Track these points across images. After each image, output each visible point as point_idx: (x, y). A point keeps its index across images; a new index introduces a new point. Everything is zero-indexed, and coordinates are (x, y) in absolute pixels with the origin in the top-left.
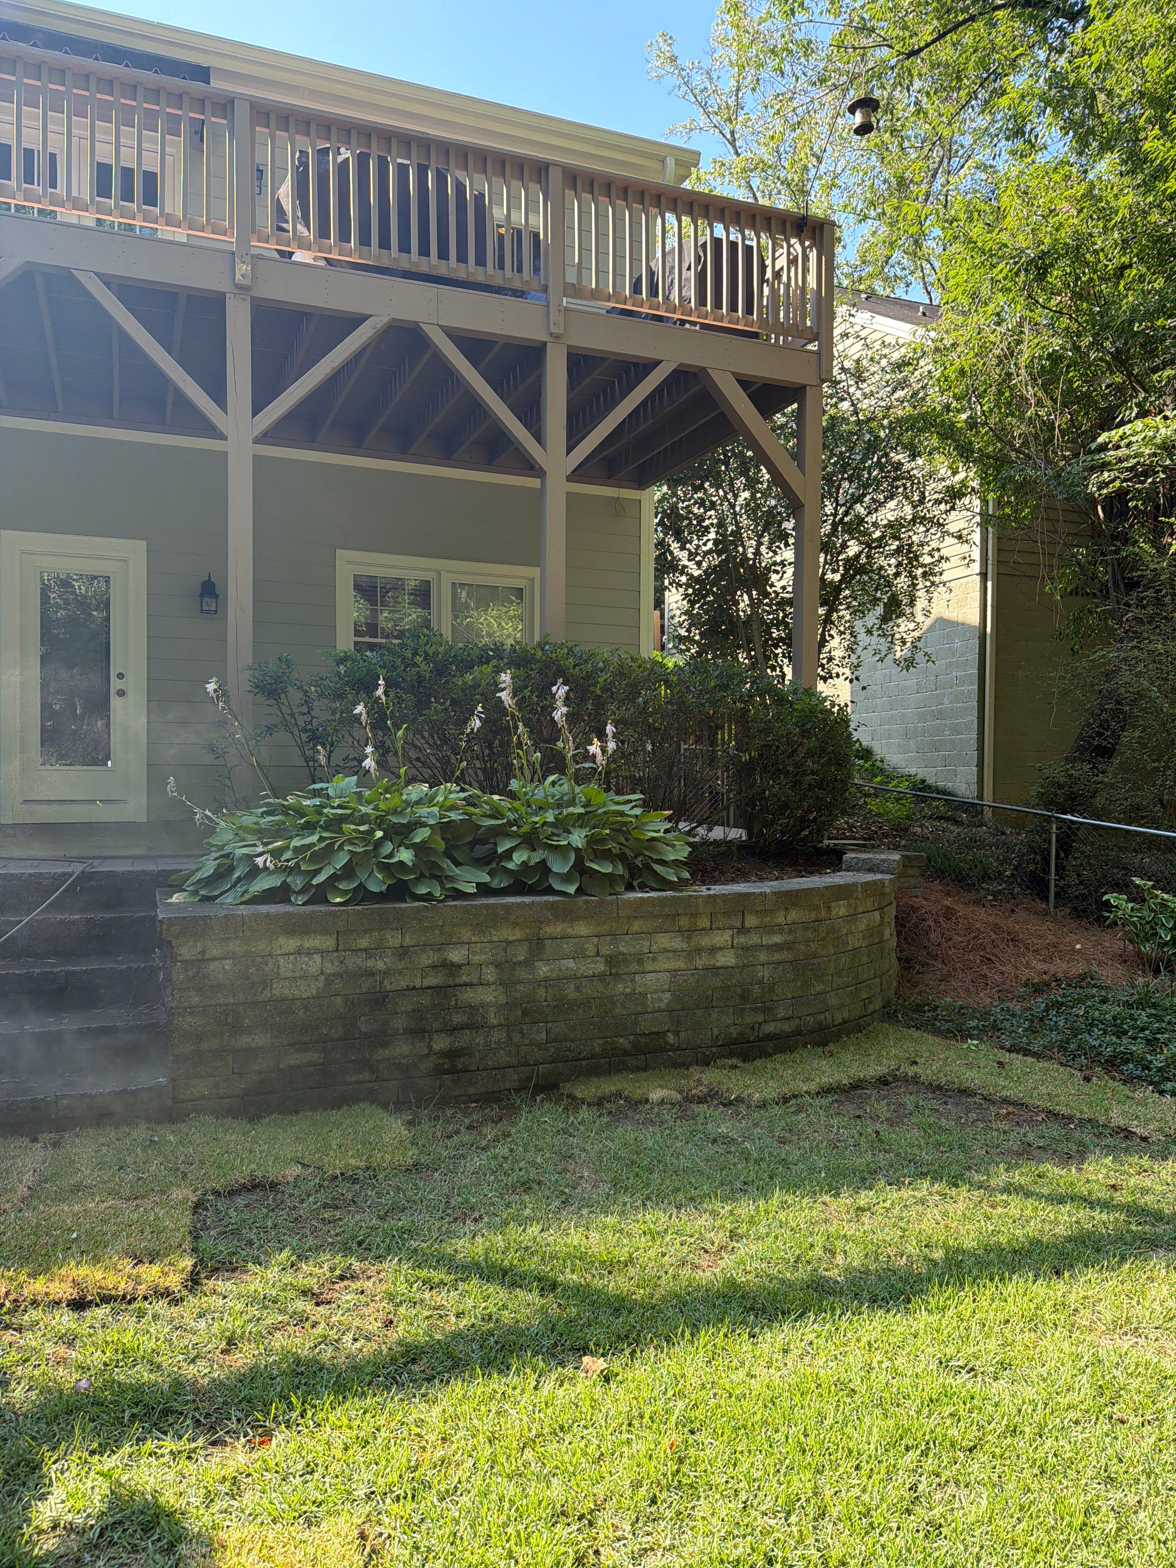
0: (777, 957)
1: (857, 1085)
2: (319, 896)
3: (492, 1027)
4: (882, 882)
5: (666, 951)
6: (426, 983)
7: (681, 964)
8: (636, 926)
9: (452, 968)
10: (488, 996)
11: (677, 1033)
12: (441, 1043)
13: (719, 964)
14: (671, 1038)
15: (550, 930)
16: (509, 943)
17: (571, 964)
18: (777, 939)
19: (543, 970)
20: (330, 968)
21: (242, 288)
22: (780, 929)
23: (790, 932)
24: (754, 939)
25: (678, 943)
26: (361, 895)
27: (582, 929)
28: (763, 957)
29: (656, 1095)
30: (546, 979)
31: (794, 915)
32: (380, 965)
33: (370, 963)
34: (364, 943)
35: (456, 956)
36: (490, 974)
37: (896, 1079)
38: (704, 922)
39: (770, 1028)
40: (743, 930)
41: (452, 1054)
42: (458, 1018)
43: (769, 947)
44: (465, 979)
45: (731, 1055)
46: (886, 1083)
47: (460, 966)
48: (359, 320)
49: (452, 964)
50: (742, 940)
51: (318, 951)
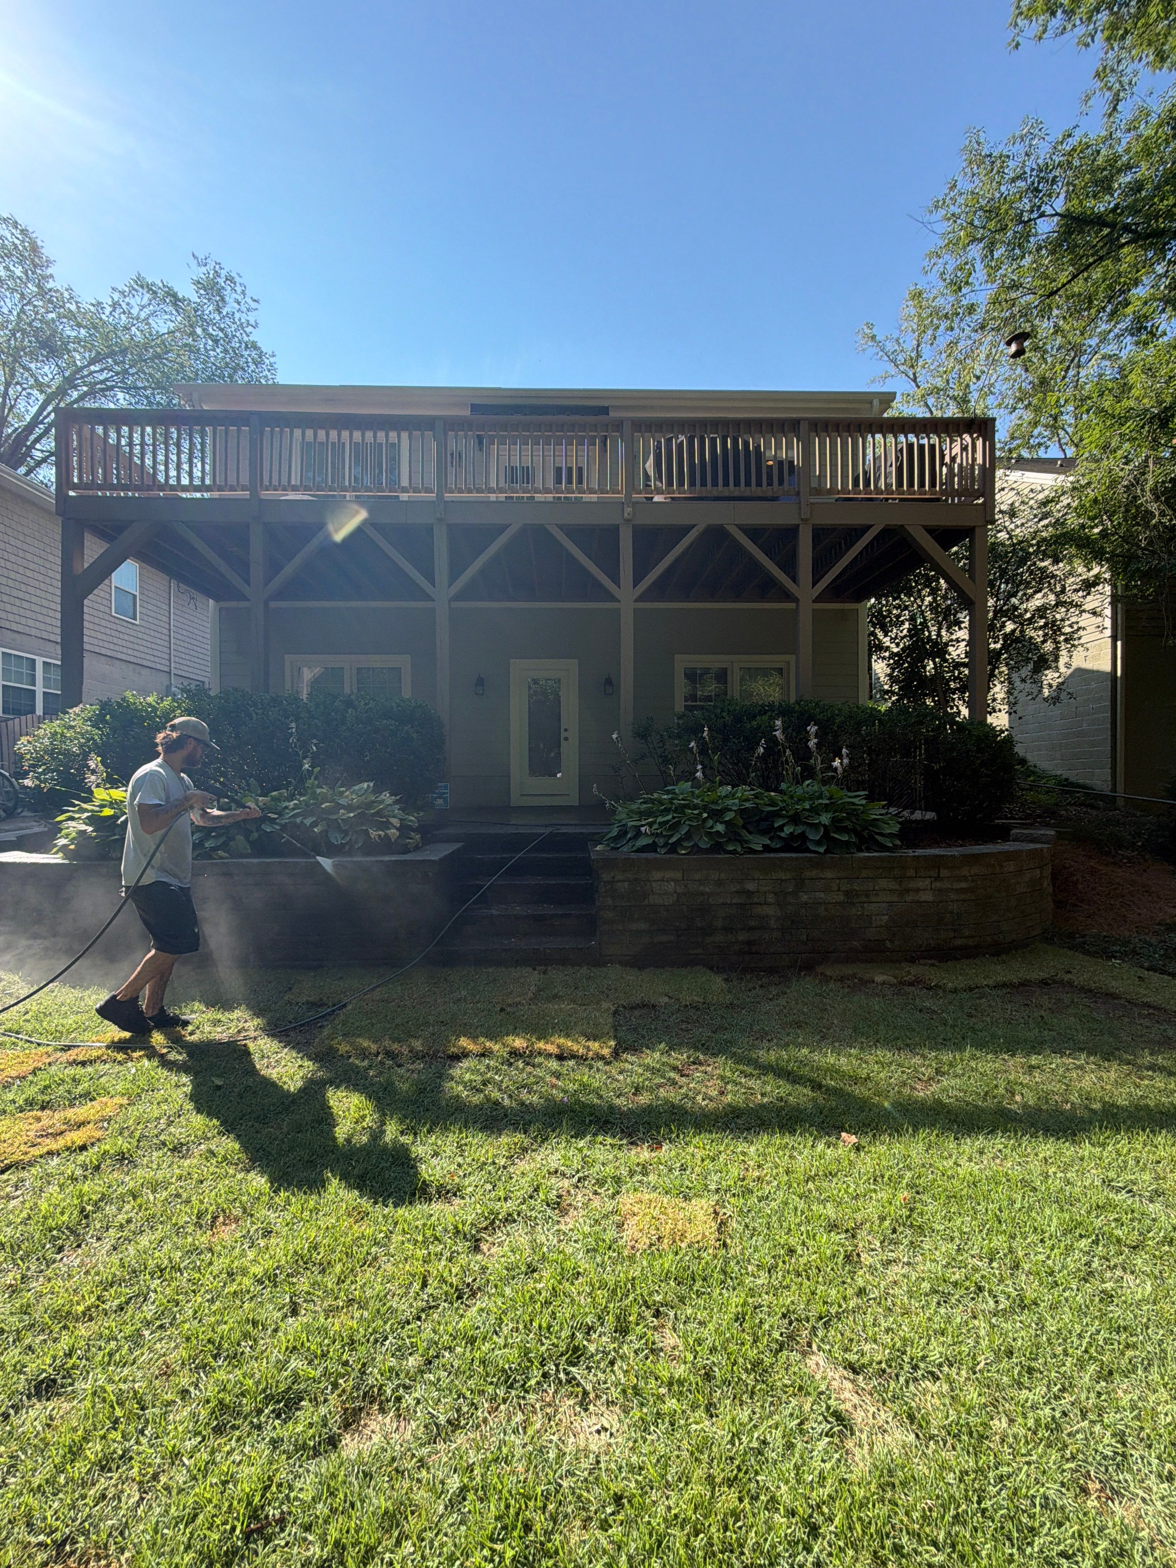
0: (962, 897)
1: (1025, 984)
2: (673, 849)
3: (773, 929)
4: (1042, 850)
5: (884, 890)
6: (734, 901)
7: (895, 899)
8: (865, 873)
9: (750, 894)
10: (770, 911)
11: (892, 941)
12: (742, 937)
13: (922, 899)
14: (888, 944)
15: (808, 874)
16: (782, 880)
17: (822, 895)
18: (964, 885)
19: (804, 898)
20: (679, 890)
21: (628, 521)
22: (965, 878)
23: (973, 881)
24: (946, 885)
25: (893, 885)
26: (696, 849)
27: (829, 874)
28: (953, 897)
29: (879, 979)
30: (806, 904)
31: (975, 870)
32: (707, 890)
33: (701, 888)
34: (698, 876)
35: (751, 886)
36: (771, 898)
37: (1055, 982)
38: (911, 873)
39: (959, 942)
40: (938, 878)
41: (749, 943)
42: (752, 923)
43: (957, 890)
44: (756, 900)
45: (931, 958)
46: (1047, 984)
47: (753, 893)
48: (689, 528)
49: (749, 891)
50: (938, 885)
51: (672, 880)
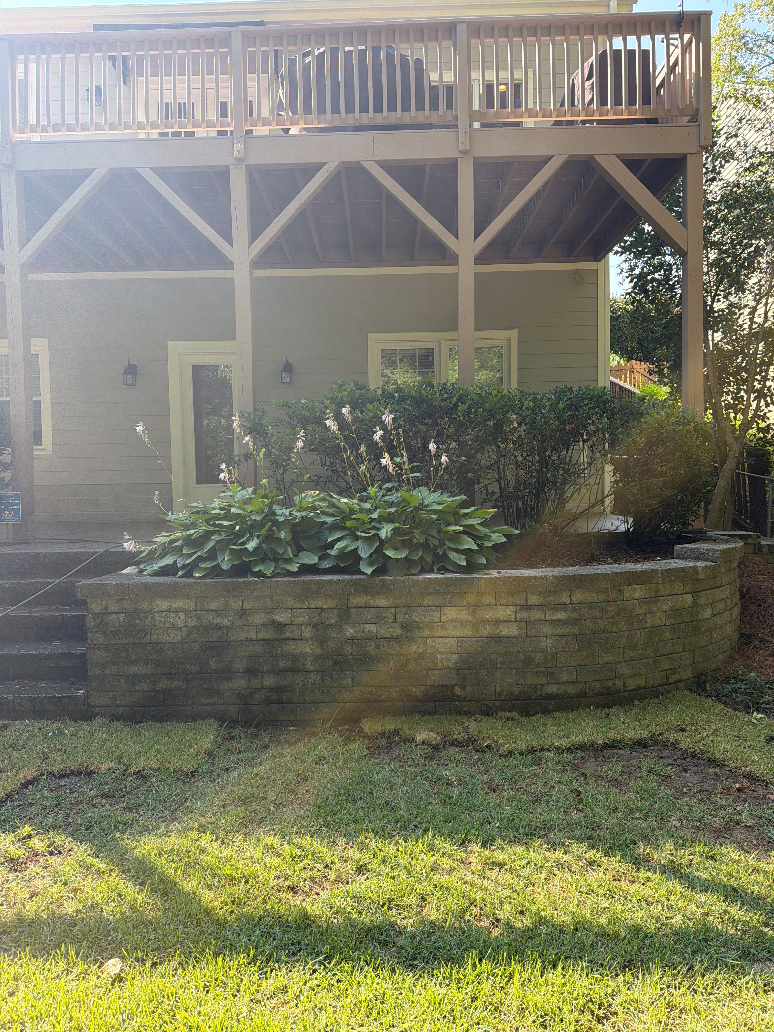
0: (558, 631)
2: (189, 570)
3: (309, 672)
5: (453, 621)
6: (260, 636)
7: (467, 632)
8: (428, 600)
9: (279, 627)
10: (307, 648)
11: (463, 688)
12: (269, 681)
13: (503, 634)
14: (457, 691)
15: (356, 601)
16: (322, 609)
17: (372, 628)
18: (561, 615)
19: (350, 631)
20: (191, 623)
21: (238, 160)
22: (563, 608)
23: (574, 610)
24: (537, 615)
25: (464, 615)
26: (216, 571)
27: (382, 601)
28: (546, 630)
29: (419, 738)
30: (352, 639)
31: (578, 596)
32: (226, 622)
33: (219, 620)
34: (214, 605)
35: (282, 617)
36: (308, 632)
38: (489, 599)
39: (553, 689)
40: (527, 607)
41: (278, 689)
42: (283, 664)
43: (551, 622)
44: (288, 635)
45: (512, 709)
47: (284, 625)
48: (319, 167)
49: (279, 624)
50: (525, 615)
51: (183, 610)
